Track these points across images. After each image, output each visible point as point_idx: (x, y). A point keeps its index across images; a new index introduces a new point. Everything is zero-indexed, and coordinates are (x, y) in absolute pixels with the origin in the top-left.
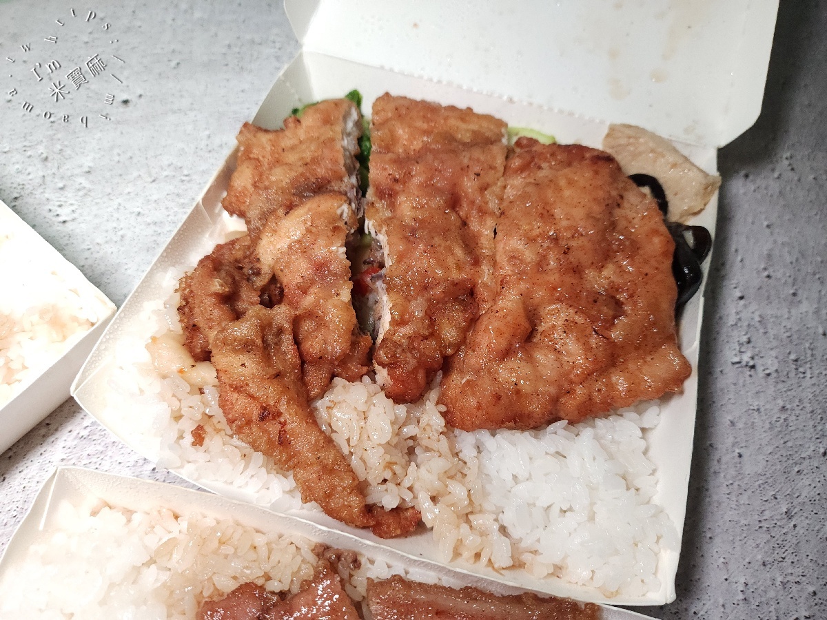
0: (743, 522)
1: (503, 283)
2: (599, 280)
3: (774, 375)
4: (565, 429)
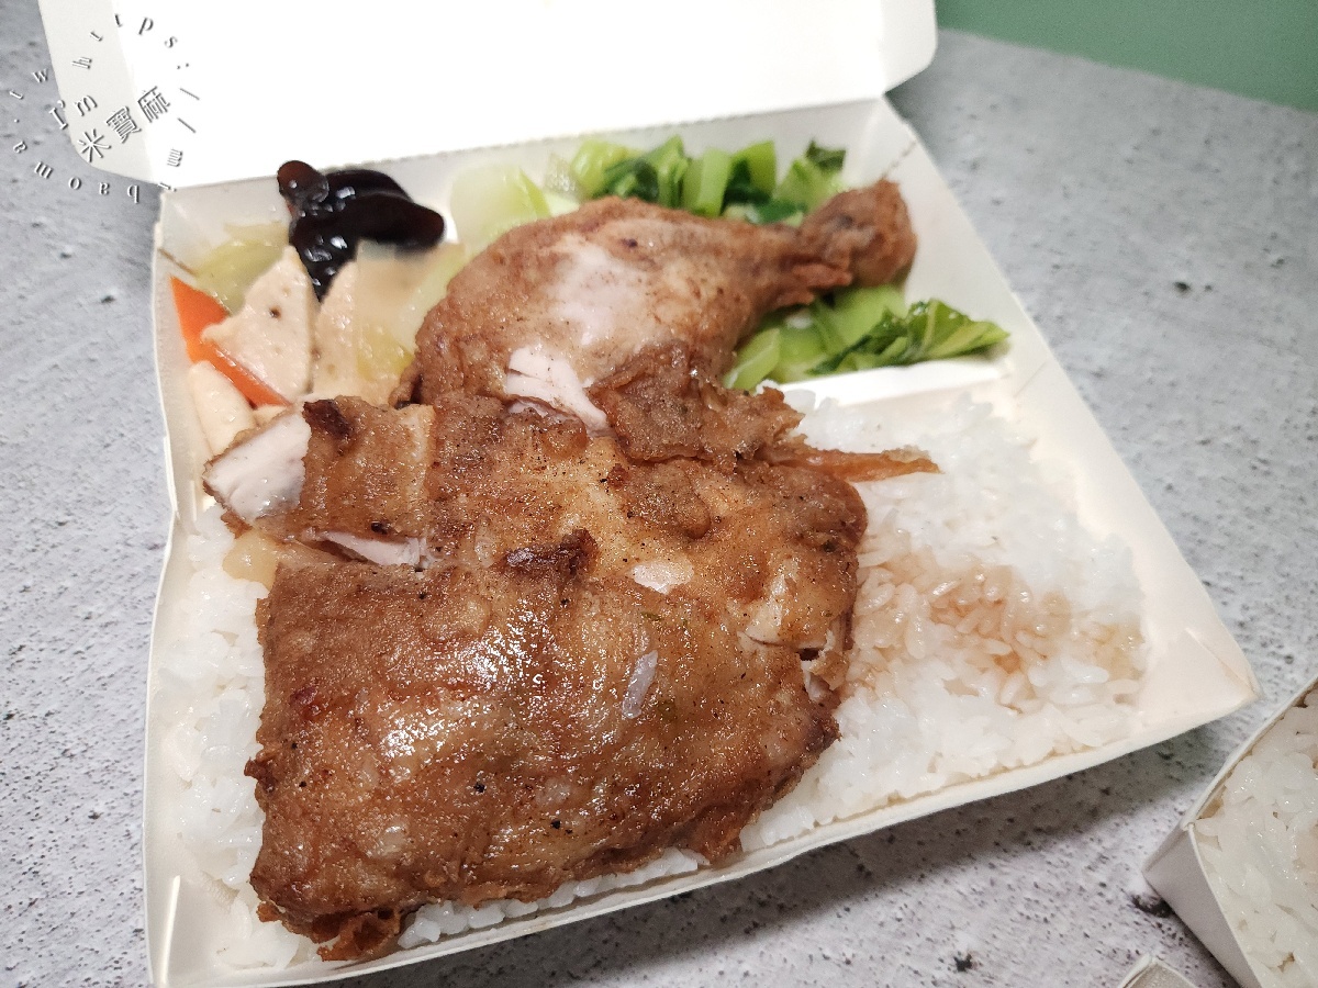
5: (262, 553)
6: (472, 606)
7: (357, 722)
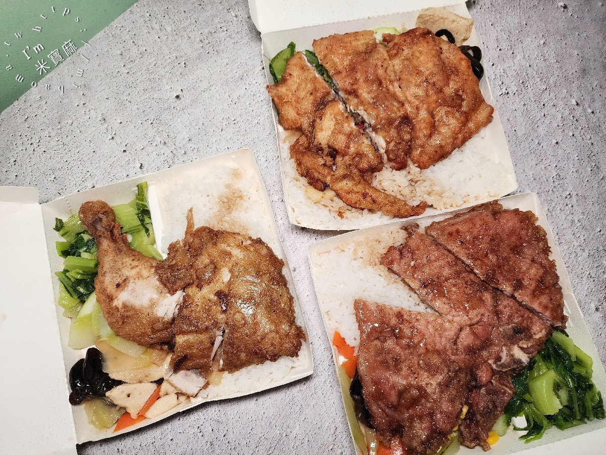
0: (524, 154)
1: (417, 108)
2: (450, 90)
3: (516, 93)
4: (458, 151)
5: (214, 376)
6: (236, 317)
7: (262, 339)
